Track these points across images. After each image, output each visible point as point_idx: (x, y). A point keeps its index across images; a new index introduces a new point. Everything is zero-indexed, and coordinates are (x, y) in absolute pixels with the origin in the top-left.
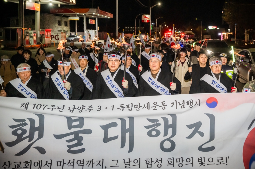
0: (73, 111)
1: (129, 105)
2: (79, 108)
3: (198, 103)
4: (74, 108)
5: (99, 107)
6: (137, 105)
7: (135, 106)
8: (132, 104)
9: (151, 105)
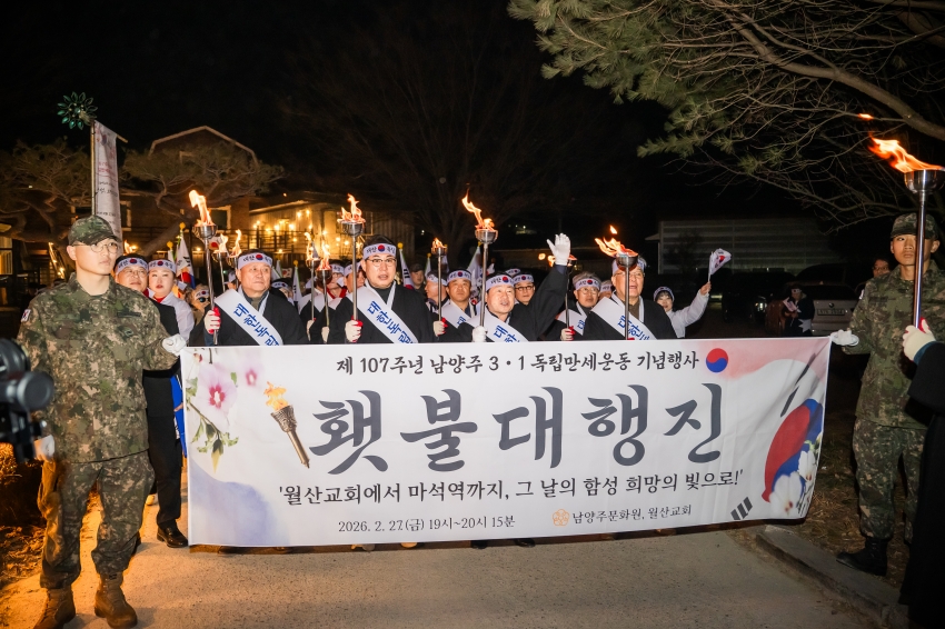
0: (441, 368)
1: (554, 357)
2: (453, 362)
3: (691, 359)
4: (443, 363)
5: (494, 360)
6: (570, 358)
7: (566, 360)
8: (560, 355)
9: (600, 359)
